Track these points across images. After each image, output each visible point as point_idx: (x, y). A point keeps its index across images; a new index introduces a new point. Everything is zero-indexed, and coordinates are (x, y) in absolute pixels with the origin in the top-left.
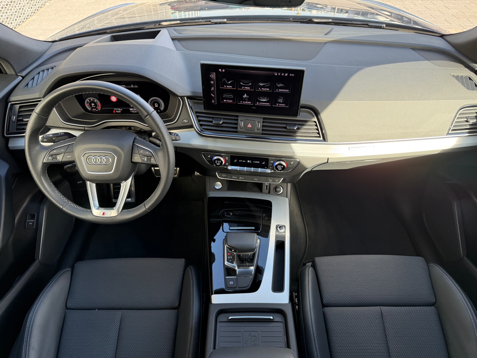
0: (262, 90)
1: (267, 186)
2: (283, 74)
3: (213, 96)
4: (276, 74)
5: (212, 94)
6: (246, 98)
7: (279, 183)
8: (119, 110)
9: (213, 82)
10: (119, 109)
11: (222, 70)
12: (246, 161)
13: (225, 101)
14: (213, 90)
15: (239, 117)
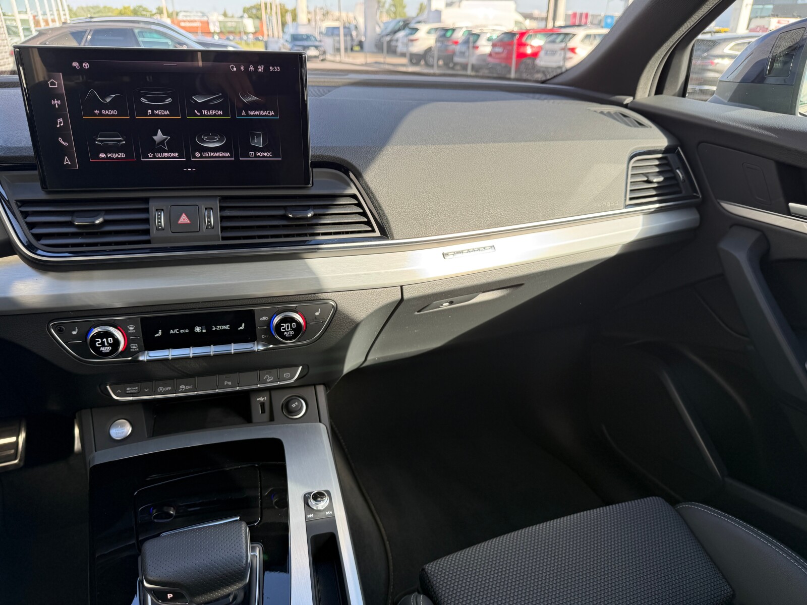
0: (205, 115)
1: (263, 404)
3: (66, 144)
4: (235, 69)
5: (60, 140)
6: (162, 142)
7: (292, 381)
9: (59, 102)
11: (81, 65)
12: (192, 329)
13: (102, 155)
14: (62, 125)
15: (151, 200)
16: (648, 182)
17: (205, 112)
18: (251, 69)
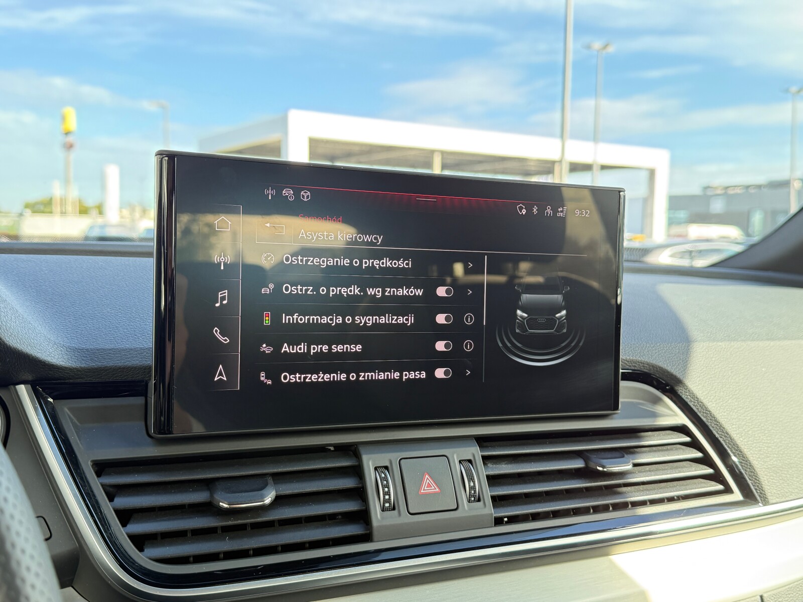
2: (549, 211)
3: (225, 340)
4: (524, 212)
5: (217, 332)
14: (225, 302)
15: (362, 450)
18: (547, 213)
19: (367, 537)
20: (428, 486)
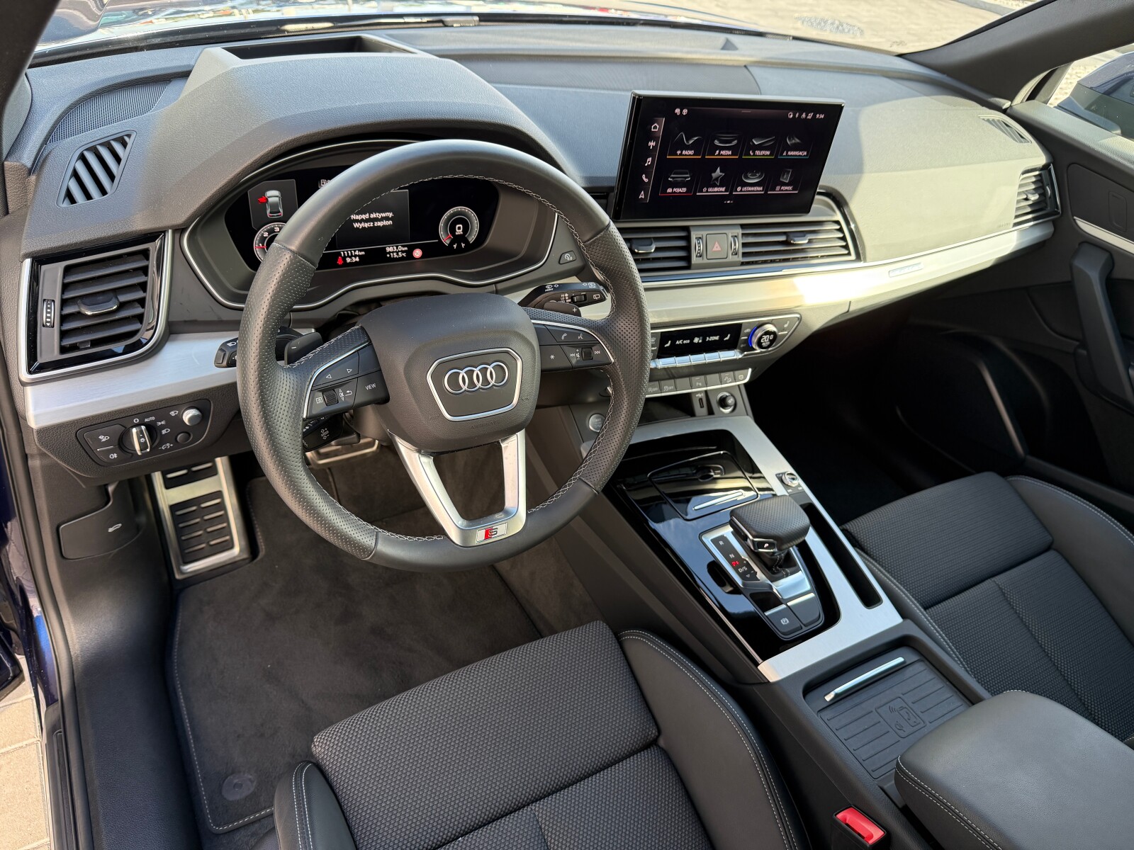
0: (756, 155)
1: (701, 400)
3: (646, 180)
4: (791, 116)
5: (644, 176)
6: (717, 179)
7: (745, 381)
8: (355, 256)
9: (654, 144)
10: (357, 253)
11: (681, 111)
12: (692, 340)
13: (669, 190)
14: (649, 164)
15: (691, 229)
16: (1027, 199)
17: (757, 152)
18: (802, 117)
19: (688, 267)
20: (717, 248)
